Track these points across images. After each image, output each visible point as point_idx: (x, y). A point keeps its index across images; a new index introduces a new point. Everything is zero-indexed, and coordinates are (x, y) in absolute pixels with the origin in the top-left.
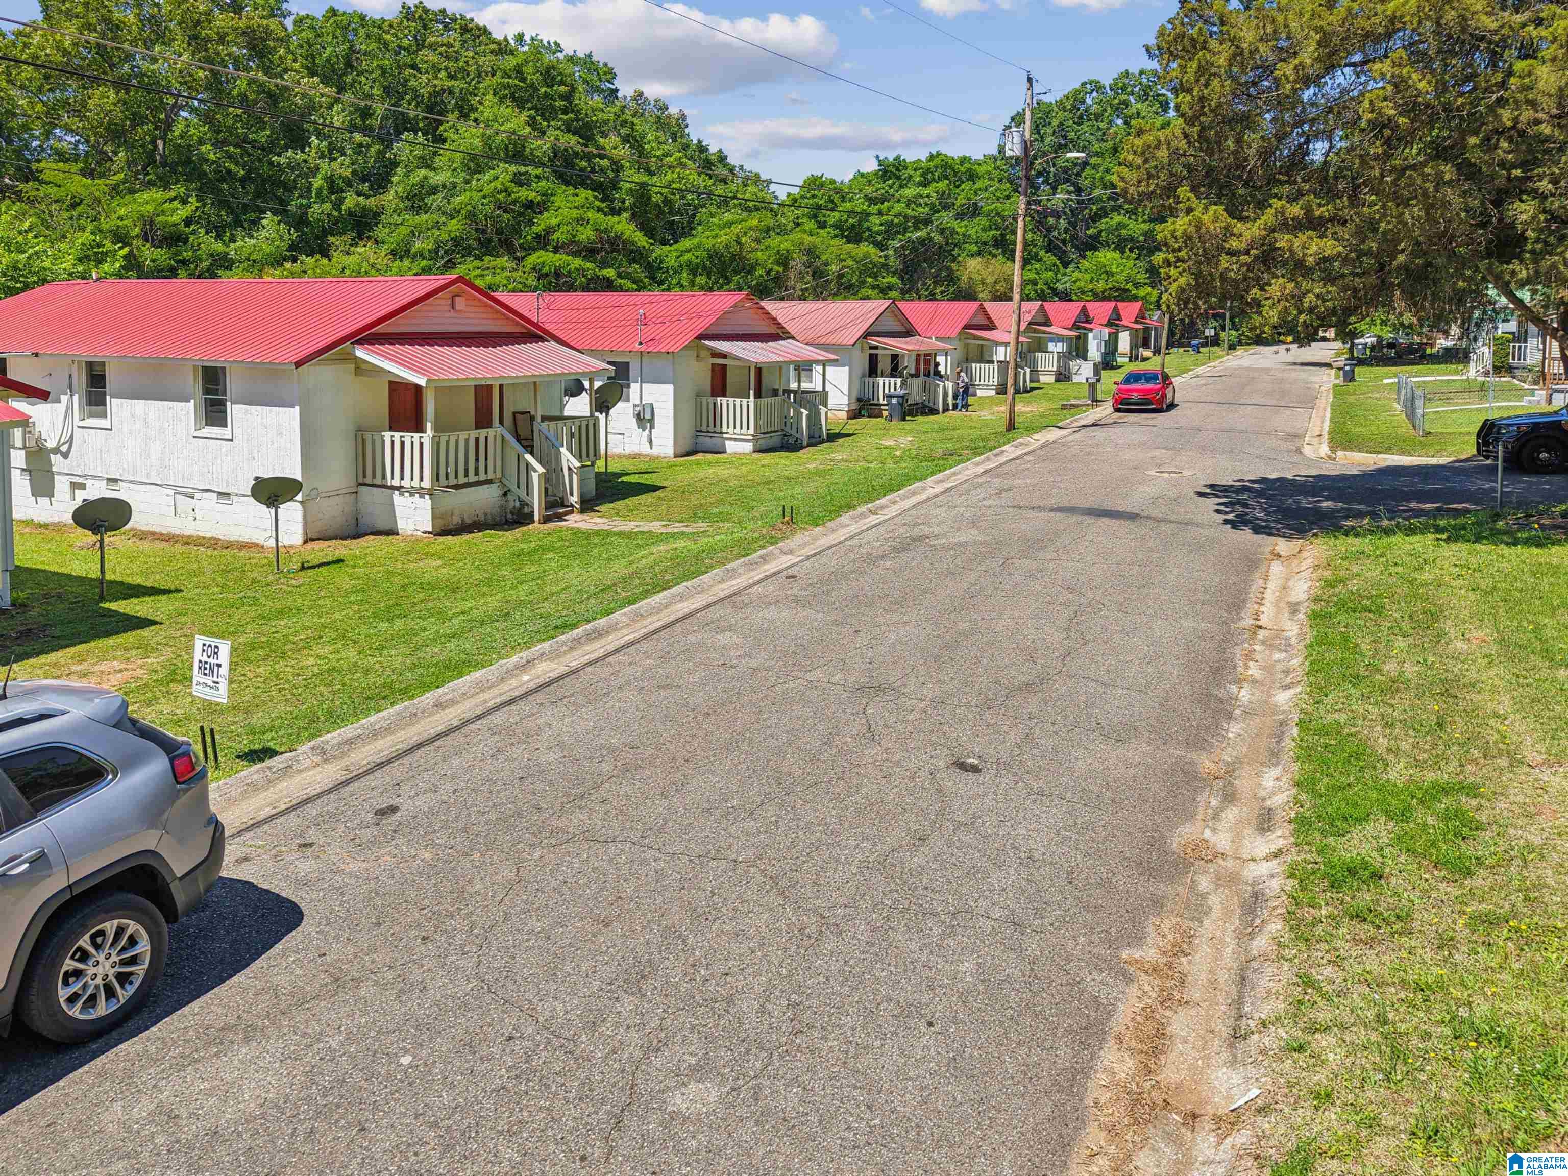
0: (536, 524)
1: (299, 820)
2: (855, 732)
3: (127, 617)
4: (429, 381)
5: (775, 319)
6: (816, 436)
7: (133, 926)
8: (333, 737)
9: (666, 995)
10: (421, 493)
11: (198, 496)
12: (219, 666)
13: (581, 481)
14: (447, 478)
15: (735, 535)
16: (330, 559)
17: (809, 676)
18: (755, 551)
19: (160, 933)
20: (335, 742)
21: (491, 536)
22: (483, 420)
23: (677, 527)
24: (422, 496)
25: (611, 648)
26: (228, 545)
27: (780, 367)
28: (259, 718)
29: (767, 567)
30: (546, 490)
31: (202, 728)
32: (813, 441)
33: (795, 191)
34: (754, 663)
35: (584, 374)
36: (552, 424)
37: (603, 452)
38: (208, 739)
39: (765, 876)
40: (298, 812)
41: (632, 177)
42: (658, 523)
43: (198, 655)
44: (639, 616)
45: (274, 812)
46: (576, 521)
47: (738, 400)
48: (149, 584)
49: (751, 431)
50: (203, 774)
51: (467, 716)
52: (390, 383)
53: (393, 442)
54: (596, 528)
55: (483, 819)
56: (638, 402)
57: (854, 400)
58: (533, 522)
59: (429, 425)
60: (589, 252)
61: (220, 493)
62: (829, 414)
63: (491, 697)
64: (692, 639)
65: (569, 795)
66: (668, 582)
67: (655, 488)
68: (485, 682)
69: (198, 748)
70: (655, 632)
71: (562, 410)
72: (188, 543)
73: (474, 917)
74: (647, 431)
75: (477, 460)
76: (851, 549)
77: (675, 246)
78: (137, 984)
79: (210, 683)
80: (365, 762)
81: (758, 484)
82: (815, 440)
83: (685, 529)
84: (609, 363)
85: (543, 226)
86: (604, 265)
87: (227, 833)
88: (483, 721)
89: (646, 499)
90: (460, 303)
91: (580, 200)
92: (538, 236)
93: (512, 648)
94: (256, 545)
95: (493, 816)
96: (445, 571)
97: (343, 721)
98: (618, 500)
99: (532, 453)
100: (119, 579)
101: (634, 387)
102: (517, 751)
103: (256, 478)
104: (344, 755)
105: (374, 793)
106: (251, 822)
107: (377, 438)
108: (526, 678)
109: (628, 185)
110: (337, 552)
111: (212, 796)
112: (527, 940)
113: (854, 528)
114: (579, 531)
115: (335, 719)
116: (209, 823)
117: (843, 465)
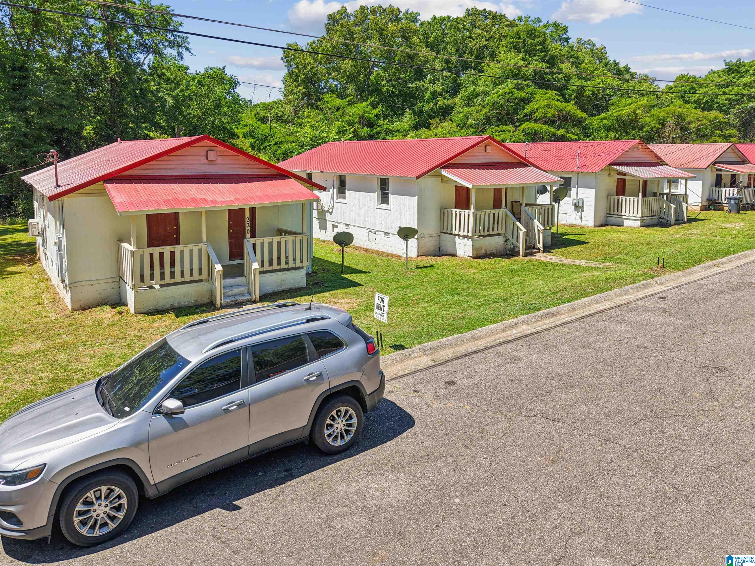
0: (521, 257)
1: (414, 380)
2: (701, 391)
3: (351, 281)
4: (473, 186)
5: (656, 154)
6: (680, 219)
7: (351, 411)
8: (429, 345)
9: (585, 507)
10: (468, 238)
11: (377, 233)
12: (384, 306)
13: (544, 237)
14: (480, 232)
15: (628, 272)
16: (428, 265)
17: (673, 355)
18: (640, 281)
19: (361, 416)
20: (429, 347)
21: (499, 261)
22: (497, 205)
23: (595, 264)
24: (468, 240)
25: (558, 323)
26: (388, 255)
27: (658, 181)
28: (399, 331)
29: (646, 291)
30: (526, 240)
31: (377, 332)
32: (678, 222)
33: (671, 84)
34: (638, 343)
35: (547, 183)
36: (531, 208)
37: (556, 222)
38: (379, 337)
39: (643, 459)
40: (413, 375)
41: (576, 83)
42: (585, 261)
43: (376, 301)
44: (572, 309)
45: (404, 373)
46: (541, 257)
47: (632, 198)
48: (359, 268)
49: (639, 215)
50: (377, 353)
51: (486, 345)
52: (456, 186)
53: (456, 214)
54: (551, 261)
55: (494, 396)
56: (575, 198)
57: (705, 200)
58: (519, 255)
59: (472, 206)
60: (551, 121)
61: (385, 233)
62: (689, 208)
63: (499, 338)
64: (602, 324)
65: (535, 394)
66: (589, 292)
67: (583, 243)
68: (495, 330)
69: (375, 340)
70: (582, 318)
71: (536, 201)
72: (373, 253)
73: (489, 442)
74: (580, 213)
75: (494, 224)
76: (702, 286)
77: (597, 117)
78: (352, 435)
79: (381, 313)
80: (441, 359)
81: (643, 245)
82: (679, 221)
83: (600, 266)
84: (561, 177)
85: (529, 110)
86: (559, 128)
87: (386, 379)
88: (495, 349)
89: (577, 248)
90: (489, 149)
91: (549, 95)
92: (526, 115)
93: (508, 316)
94: (399, 256)
95: (498, 396)
96: (477, 275)
97: (432, 338)
98: (564, 247)
99: (520, 222)
100: (348, 265)
101: (574, 190)
102: (509, 367)
103: (400, 227)
104: (432, 354)
105: (445, 373)
106: (395, 376)
107: (449, 211)
108: (515, 332)
109: (573, 88)
110: (431, 262)
111: (381, 361)
112: (514, 460)
113: (704, 274)
114: (542, 262)
115: (429, 337)
116: (380, 374)
117: (698, 237)
